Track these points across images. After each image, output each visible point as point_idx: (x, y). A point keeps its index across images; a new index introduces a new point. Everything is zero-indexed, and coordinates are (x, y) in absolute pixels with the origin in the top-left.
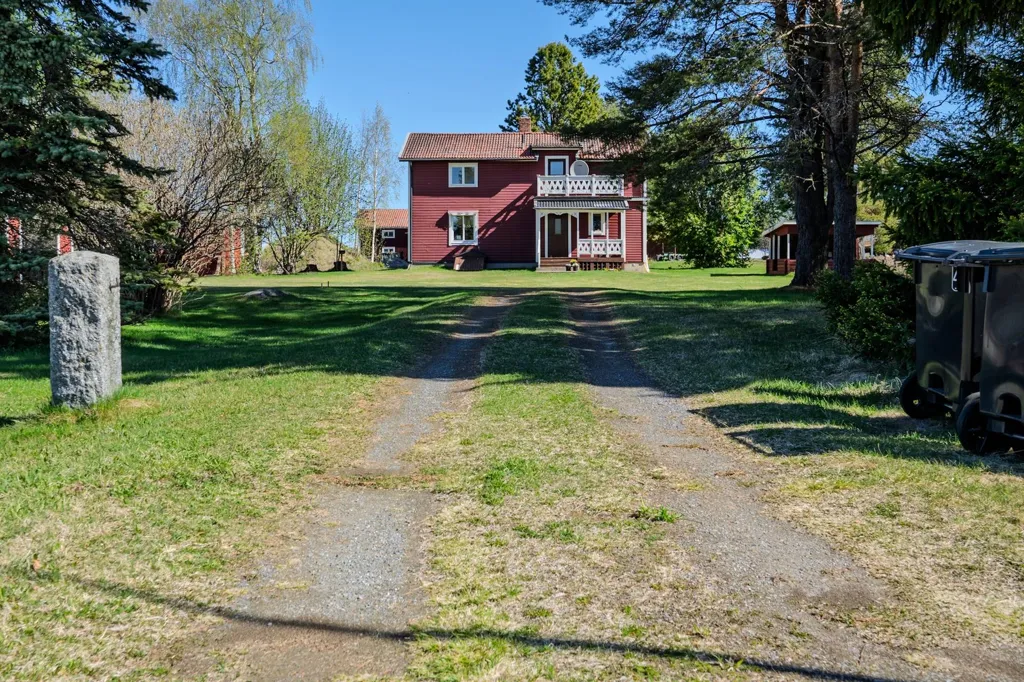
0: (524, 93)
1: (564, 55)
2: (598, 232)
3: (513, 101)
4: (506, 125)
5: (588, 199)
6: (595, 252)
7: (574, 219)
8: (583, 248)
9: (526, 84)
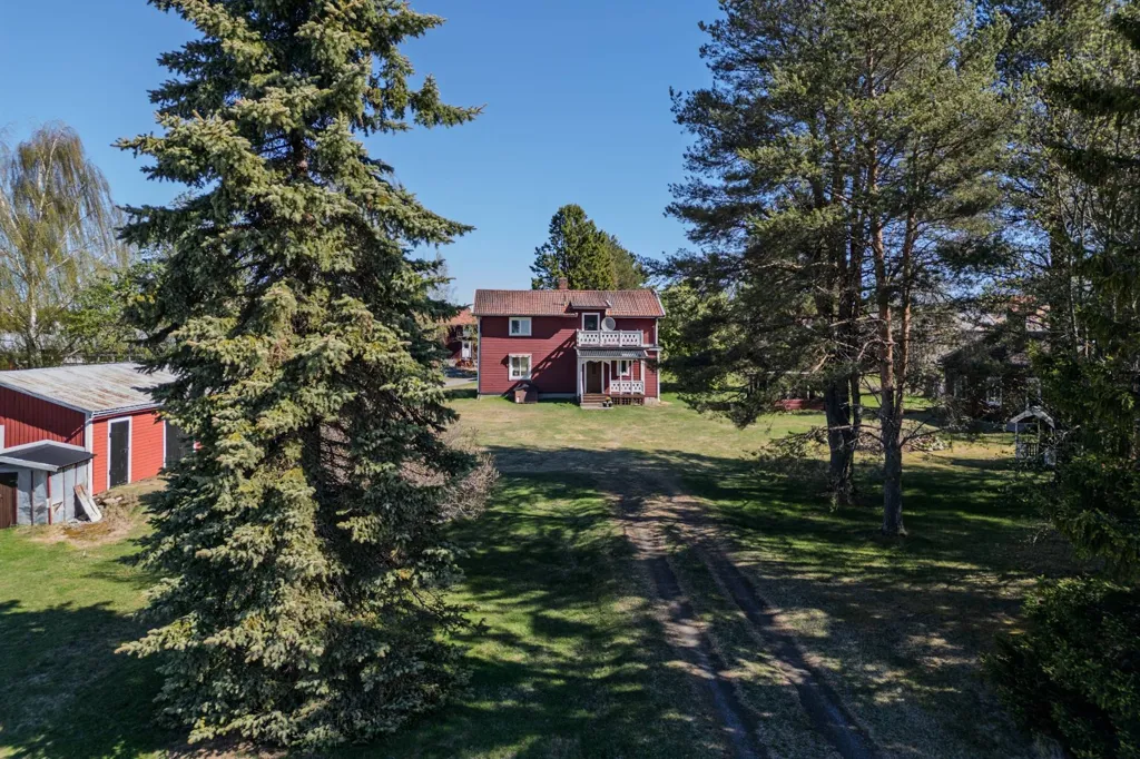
0: (549, 242)
1: (580, 213)
2: (624, 374)
3: (539, 247)
4: (535, 267)
5: (617, 349)
6: (623, 390)
7: (606, 365)
8: (616, 387)
9: (550, 235)
